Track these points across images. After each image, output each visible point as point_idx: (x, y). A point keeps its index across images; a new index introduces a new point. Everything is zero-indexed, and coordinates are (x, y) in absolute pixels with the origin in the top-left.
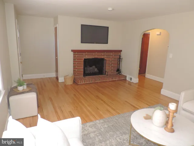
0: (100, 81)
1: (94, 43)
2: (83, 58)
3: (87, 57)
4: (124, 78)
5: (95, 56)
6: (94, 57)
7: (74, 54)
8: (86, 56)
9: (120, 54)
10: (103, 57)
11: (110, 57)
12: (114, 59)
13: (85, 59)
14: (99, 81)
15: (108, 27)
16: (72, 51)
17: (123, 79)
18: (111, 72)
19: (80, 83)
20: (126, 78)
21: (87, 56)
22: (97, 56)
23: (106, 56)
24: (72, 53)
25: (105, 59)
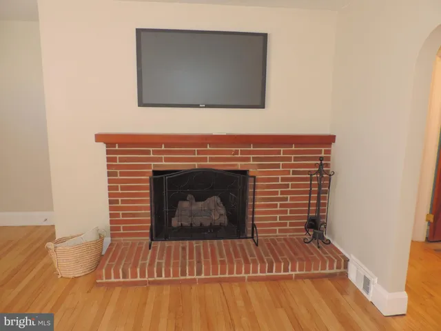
0: (203, 276)
1: (197, 106)
2: (149, 166)
3: (165, 165)
4: (335, 270)
5: (205, 159)
6: (196, 165)
7: (108, 152)
8: (160, 160)
9: (328, 152)
10: (239, 165)
11: (278, 166)
12: (294, 173)
13: (155, 173)
14: (199, 273)
15: (265, 36)
16: (99, 138)
17: (327, 271)
18: (280, 231)
19: (104, 280)
20: (346, 267)
21: (167, 160)
22: (212, 159)
23: (255, 159)
24: (102, 147)
25: (252, 172)
